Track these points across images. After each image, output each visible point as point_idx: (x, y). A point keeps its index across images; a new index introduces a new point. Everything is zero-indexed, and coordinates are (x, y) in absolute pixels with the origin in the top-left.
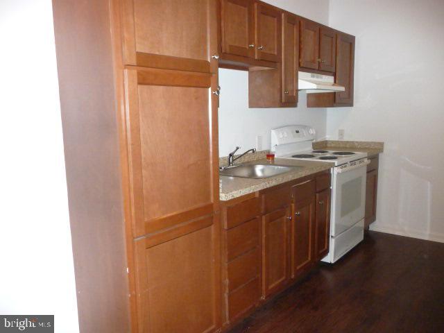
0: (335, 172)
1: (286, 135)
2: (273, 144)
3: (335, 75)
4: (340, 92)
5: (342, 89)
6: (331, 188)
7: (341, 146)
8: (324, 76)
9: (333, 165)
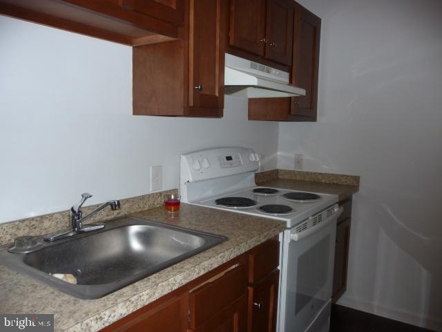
0: (287, 239)
1: (206, 164)
2: (184, 179)
3: (290, 71)
4: (299, 98)
5: (302, 92)
6: (279, 268)
7: (299, 178)
8: (274, 70)
9: (282, 226)
